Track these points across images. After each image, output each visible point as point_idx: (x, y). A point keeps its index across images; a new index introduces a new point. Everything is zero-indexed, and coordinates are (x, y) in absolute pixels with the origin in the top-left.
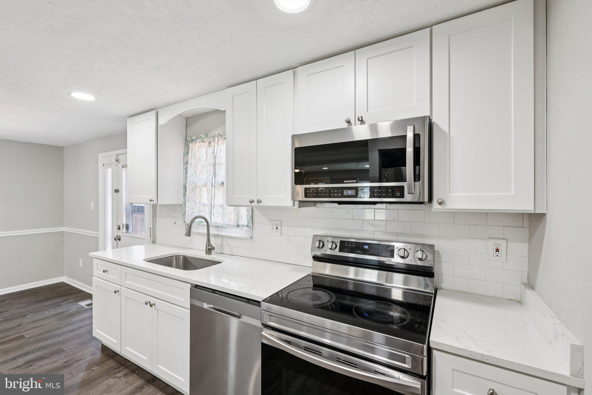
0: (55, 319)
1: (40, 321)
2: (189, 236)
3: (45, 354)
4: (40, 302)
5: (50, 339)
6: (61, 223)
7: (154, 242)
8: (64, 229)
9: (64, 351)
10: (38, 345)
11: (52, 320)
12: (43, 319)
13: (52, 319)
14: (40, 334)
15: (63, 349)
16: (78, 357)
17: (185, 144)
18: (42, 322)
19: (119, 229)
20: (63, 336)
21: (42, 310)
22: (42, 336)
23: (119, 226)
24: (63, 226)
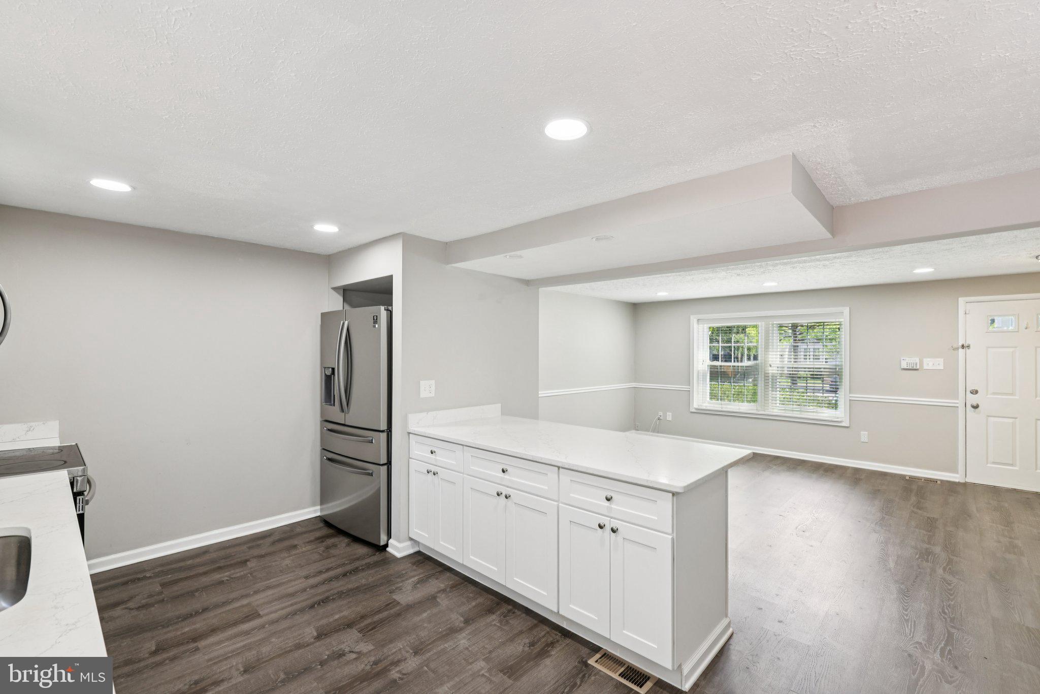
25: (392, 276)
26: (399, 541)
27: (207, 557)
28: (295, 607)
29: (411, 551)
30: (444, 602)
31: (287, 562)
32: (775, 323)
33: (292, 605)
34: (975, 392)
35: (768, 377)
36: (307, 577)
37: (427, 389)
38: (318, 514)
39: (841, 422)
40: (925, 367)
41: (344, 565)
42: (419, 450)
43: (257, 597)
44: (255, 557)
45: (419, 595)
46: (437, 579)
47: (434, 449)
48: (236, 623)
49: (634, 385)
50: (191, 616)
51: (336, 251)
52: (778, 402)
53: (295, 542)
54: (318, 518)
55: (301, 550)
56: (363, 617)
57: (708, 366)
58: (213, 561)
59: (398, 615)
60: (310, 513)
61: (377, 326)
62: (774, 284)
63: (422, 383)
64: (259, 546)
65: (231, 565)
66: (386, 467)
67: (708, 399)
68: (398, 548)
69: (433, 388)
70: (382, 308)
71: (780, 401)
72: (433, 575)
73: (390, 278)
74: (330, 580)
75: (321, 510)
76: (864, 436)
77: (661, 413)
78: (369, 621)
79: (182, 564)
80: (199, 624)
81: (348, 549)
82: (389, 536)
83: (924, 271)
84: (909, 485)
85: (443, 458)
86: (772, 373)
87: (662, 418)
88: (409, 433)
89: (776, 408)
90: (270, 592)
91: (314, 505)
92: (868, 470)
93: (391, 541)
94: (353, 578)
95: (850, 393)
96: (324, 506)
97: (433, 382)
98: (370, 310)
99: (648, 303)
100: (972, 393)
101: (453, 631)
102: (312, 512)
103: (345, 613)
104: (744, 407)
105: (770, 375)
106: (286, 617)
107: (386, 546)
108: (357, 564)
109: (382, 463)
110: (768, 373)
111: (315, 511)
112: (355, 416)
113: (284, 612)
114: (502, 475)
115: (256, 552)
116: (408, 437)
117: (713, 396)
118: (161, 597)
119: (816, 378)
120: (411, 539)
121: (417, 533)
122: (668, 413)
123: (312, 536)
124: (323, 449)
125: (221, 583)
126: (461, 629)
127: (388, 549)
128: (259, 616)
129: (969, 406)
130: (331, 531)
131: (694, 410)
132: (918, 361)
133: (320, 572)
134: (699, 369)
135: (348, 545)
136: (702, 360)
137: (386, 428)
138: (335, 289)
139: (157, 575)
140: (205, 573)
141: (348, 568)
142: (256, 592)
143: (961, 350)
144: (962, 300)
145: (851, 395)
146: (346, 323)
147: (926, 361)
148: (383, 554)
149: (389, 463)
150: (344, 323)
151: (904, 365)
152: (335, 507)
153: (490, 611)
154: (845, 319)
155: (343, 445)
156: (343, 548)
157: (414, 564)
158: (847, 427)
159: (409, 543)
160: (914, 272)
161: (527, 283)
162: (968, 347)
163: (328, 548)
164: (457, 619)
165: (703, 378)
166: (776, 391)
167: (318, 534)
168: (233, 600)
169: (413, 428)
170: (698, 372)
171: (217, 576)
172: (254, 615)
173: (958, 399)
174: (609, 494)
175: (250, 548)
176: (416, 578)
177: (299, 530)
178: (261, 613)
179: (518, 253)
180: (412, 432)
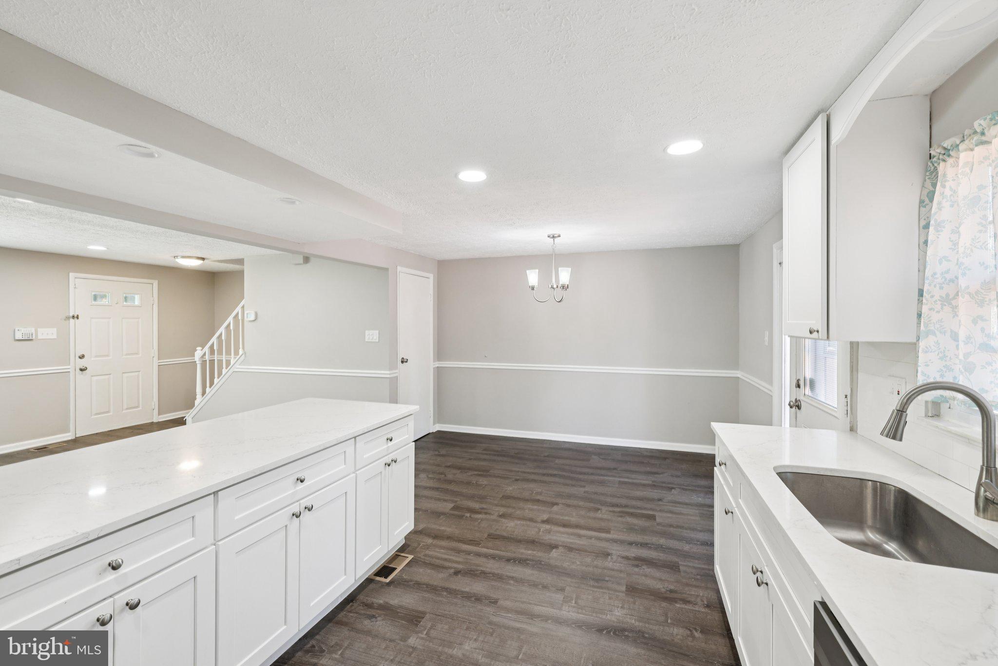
0: (697, 511)
1: (681, 506)
2: (894, 438)
3: (659, 559)
4: (696, 476)
5: (676, 539)
6: (735, 365)
7: (852, 429)
8: (738, 374)
9: (679, 571)
10: (660, 541)
11: (694, 511)
12: (686, 504)
13: (695, 509)
14: (671, 526)
15: (679, 567)
16: (688, 594)
17: (926, 171)
18: (683, 508)
19: (798, 386)
20: (691, 545)
21: (692, 490)
22: (672, 529)
23: (798, 381)
24: (737, 369)
34: (82, 357)
40: (40, 337)
100: (80, 358)
114: (297, 488)
129: (78, 370)
132: (33, 331)
143: (72, 320)
144: (72, 275)
147: (41, 330)
151: (19, 336)
162: (78, 317)
173: (69, 365)
174: (389, 436)
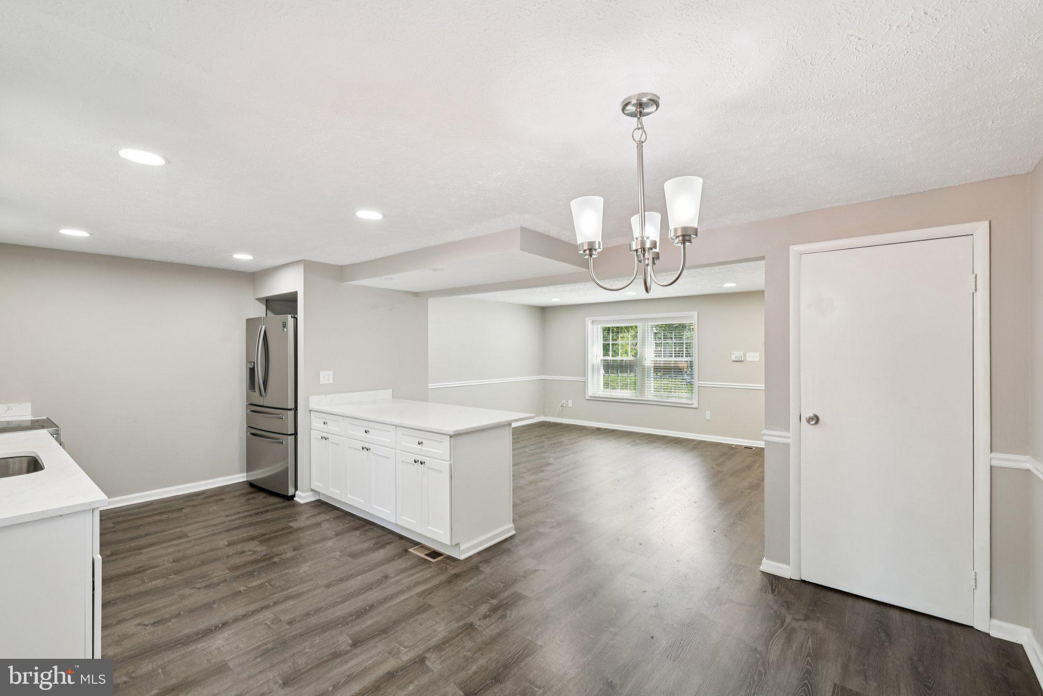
25: (297, 292)
26: (303, 492)
27: (151, 507)
28: (214, 532)
29: (313, 499)
30: (325, 526)
31: (215, 508)
32: (649, 324)
33: (213, 531)
35: (645, 369)
36: (227, 516)
37: (326, 377)
38: (245, 479)
39: (692, 404)
40: (748, 359)
41: (258, 508)
42: (316, 423)
43: (186, 528)
44: (188, 506)
45: (308, 523)
46: (326, 514)
47: (326, 421)
48: (169, 541)
49: (543, 377)
50: (137, 538)
51: (259, 269)
52: (653, 389)
53: (223, 497)
54: (245, 482)
55: (227, 501)
56: (263, 535)
57: (601, 360)
58: (155, 510)
59: (290, 533)
60: (239, 478)
61: (285, 330)
62: (634, 293)
63: (322, 373)
64: (193, 500)
65: (169, 511)
66: (293, 437)
67: (602, 389)
68: (303, 497)
69: (331, 377)
70: (289, 316)
71: (654, 388)
72: (324, 512)
73: (296, 293)
74: (246, 517)
75: (247, 477)
76: (708, 415)
77: (564, 401)
78: (267, 536)
79: (131, 512)
80: (142, 542)
81: (264, 500)
82: (296, 489)
83: (730, 286)
84: (730, 451)
85: (332, 427)
86: (648, 366)
87: (564, 405)
88: (310, 411)
89: (650, 393)
90: (198, 524)
91: (242, 472)
92: (708, 441)
93: (297, 493)
94: (263, 515)
95: (698, 381)
96: (250, 473)
97: (331, 372)
98: (281, 317)
99: (556, 306)
101: (325, 539)
102: (240, 477)
103: (251, 533)
104: (627, 394)
105: (646, 366)
106: (208, 536)
107: (294, 496)
108: (268, 508)
109: (289, 433)
110: (645, 366)
111: (243, 477)
112: (270, 399)
113: (206, 534)
114: (365, 435)
115: (190, 503)
116: (309, 413)
117: (606, 385)
118: (114, 529)
119: (667, 369)
120: (313, 490)
121: (317, 485)
122: (569, 401)
123: (238, 493)
124: (249, 427)
125: (162, 521)
126: (332, 538)
127: (295, 499)
128: (187, 536)
130: (252, 490)
131: (588, 398)
132: (743, 355)
133: (239, 513)
134: (594, 363)
135: (265, 497)
136: (596, 354)
137: (294, 407)
138: (259, 300)
139: (111, 518)
140: (148, 516)
141: (262, 510)
142: (186, 525)
145: (700, 383)
146: (264, 327)
147: (748, 354)
148: (291, 501)
149: (296, 434)
150: (262, 327)
151: (734, 358)
152: (258, 475)
153: (356, 529)
154: (694, 321)
155: (264, 423)
156: (261, 498)
157: (311, 507)
158: (697, 408)
159: (311, 493)
160: (724, 286)
161: (416, 294)
163: (248, 499)
164: (330, 533)
165: (597, 371)
166: (650, 381)
167: (242, 492)
168: (169, 530)
169: (313, 406)
170: (593, 366)
171: (158, 518)
172: (184, 536)
174: (421, 440)
175: (185, 501)
176: (310, 514)
177: (227, 490)
178: (189, 535)
179: (390, 276)
180: (314, 410)
